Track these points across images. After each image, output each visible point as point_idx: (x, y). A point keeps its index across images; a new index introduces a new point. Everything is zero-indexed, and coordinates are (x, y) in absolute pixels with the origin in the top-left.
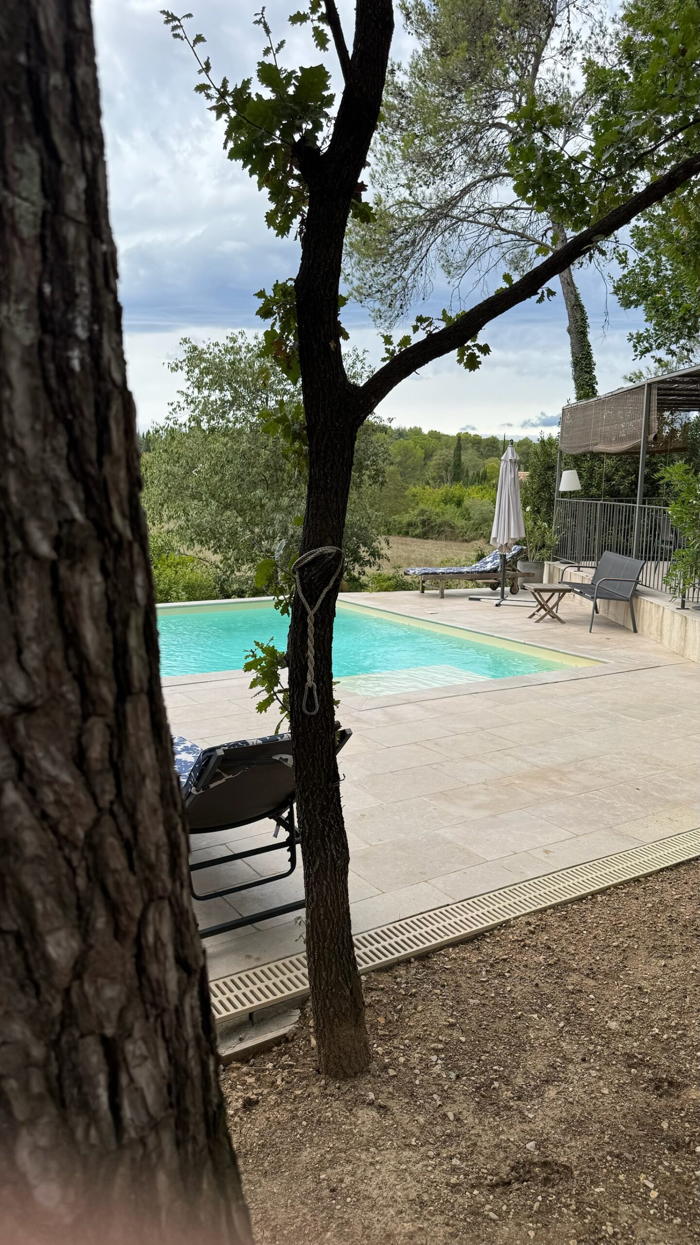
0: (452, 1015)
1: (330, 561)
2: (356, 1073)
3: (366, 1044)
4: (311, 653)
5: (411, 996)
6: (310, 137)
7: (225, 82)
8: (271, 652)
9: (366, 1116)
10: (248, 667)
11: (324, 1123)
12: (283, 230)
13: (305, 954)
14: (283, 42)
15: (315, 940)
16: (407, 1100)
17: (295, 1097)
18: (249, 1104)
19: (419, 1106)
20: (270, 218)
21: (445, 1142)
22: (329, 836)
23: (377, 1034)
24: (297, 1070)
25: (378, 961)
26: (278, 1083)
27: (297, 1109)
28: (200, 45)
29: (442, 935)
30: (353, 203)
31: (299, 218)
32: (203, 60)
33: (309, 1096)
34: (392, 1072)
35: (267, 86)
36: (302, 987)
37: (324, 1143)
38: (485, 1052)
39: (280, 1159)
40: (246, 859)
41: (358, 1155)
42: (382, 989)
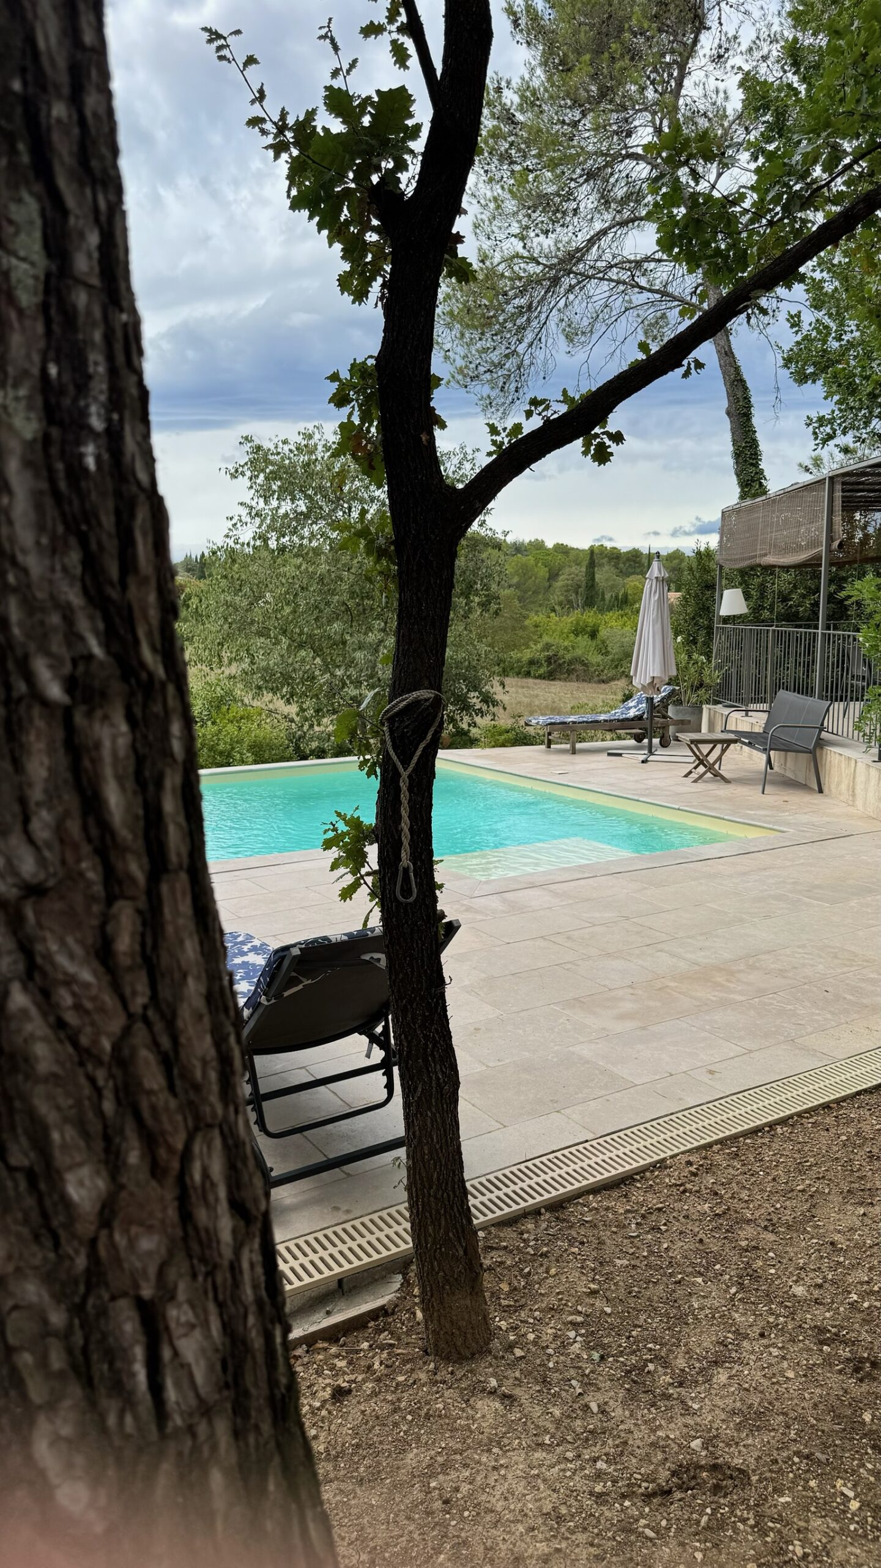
0: (594, 1280)
1: (427, 708)
2: (473, 1354)
3: (485, 1317)
4: (405, 825)
5: (541, 1255)
6: (391, 178)
7: (283, 115)
8: (355, 824)
9: (487, 1408)
10: (328, 845)
11: (434, 1417)
12: (360, 296)
13: (406, 1205)
14: (355, 61)
15: (419, 1186)
16: (538, 1388)
17: (398, 1384)
18: (340, 1394)
19: (554, 1395)
20: (344, 282)
21: (587, 1440)
22: (432, 1055)
23: (500, 1305)
24: (400, 1351)
25: (499, 1213)
26: (376, 1367)
27: (399, 1400)
28: (252, 68)
29: (580, 1178)
30: (446, 260)
31: (380, 280)
32: (256, 87)
33: (414, 1383)
34: (518, 1352)
35: (337, 116)
36: (404, 1247)
37: (434, 1443)
38: (636, 1326)
39: (379, 1463)
40: (330, 1086)
41: (477, 1457)
42: (505, 1248)
